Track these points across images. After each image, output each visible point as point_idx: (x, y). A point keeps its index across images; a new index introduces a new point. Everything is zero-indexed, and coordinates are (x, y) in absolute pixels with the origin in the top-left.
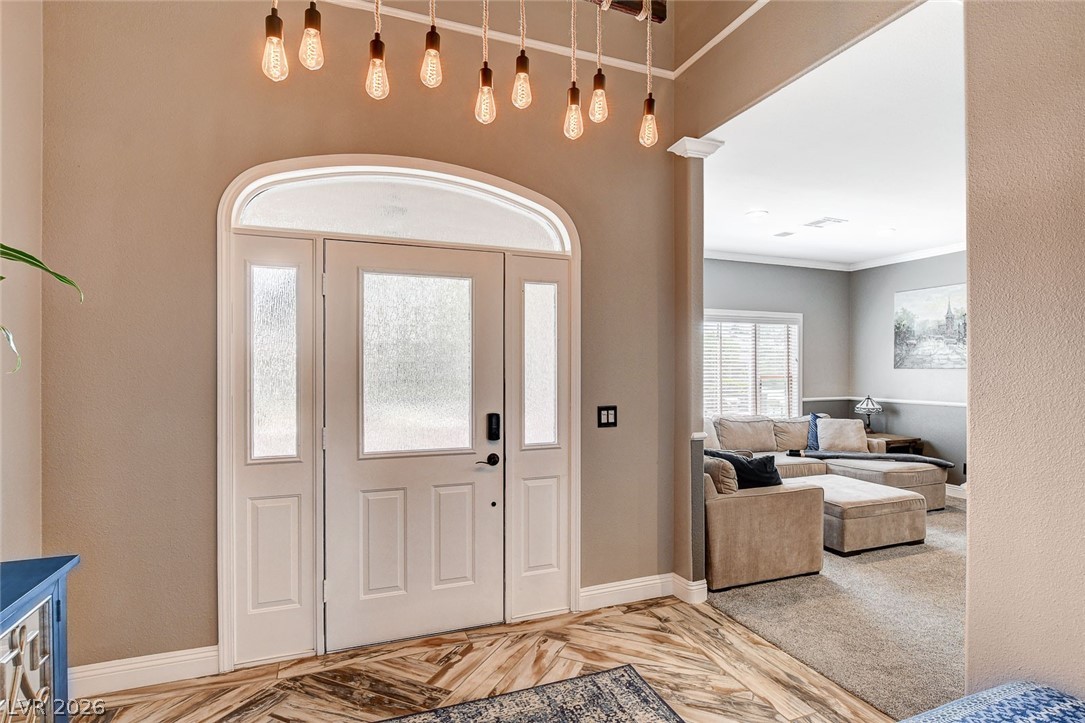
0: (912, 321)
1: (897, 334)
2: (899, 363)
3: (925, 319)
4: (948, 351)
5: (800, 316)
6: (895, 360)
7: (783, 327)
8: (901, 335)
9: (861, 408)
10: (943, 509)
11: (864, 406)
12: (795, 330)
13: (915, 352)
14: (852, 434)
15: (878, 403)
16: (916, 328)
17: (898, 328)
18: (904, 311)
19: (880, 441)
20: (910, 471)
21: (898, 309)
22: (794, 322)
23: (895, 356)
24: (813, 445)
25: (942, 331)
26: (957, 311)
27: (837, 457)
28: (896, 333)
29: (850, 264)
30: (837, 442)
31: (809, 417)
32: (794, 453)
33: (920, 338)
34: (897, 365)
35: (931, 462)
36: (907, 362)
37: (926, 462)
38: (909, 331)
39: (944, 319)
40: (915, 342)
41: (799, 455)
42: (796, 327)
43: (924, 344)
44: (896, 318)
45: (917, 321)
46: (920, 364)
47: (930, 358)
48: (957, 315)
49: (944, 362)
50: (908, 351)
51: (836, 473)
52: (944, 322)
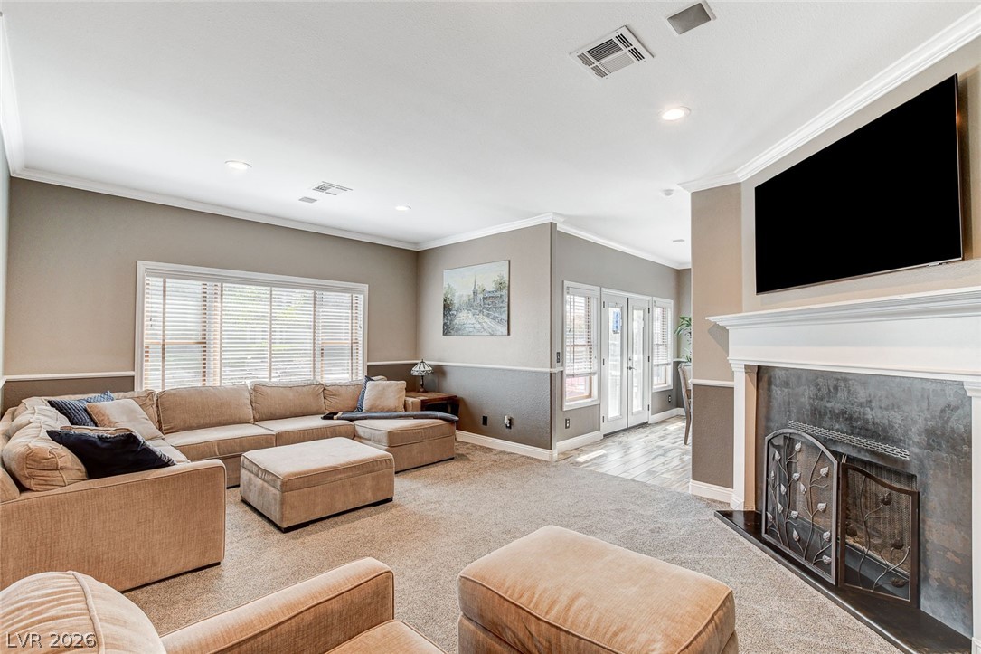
0: (453, 295)
1: (445, 306)
2: (447, 330)
3: (461, 293)
4: (474, 321)
5: (366, 287)
6: (444, 328)
7: (347, 296)
8: (447, 308)
9: (414, 370)
10: (453, 458)
11: (417, 369)
12: (361, 299)
13: (455, 322)
14: (392, 395)
15: (430, 366)
16: (456, 301)
17: (446, 301)
18: (449, 286)
19: (415, 400)
20: (417, 427)
21: (445, 285)
22: (360, 291)
23: (444, 325)
24: (354, 407)
25: (470, 304)
26: (480, 287)
29: (416, 244)
30: (378, 403)
31: (364, 380)
32: (329, 416)
33: (458, 310)
34: (445, 334)
35: (440, 418)
36: (450, 330)
37: (436, 418)
38: (452, 303)
39: (472, 293)
40: (455, 313)
41: (332, 418)
42: (362, 296)
43: (460, 314)
44: (444, 292)
45: (457, 295)
46: (458, 332)
47: (463, 327)
48: (479, 290)
49: (471, 330)
50: (451, 321)
51: (362, 434)
52: (472, 296)
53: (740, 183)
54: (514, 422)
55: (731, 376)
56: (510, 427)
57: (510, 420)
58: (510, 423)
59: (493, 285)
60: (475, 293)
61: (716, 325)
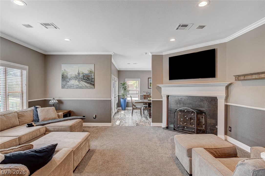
0: (67, 73)
2: (63, 87)
3: (71, 73)
4: (78, 84)
5: (27, 67)
6: (62, 86)
8: (64, 78)
9: (51, 102)
11: (53, 101)
13: (68, 84)
14: (52, 113)
15: (57, 100)
16: (69, 76)
17: (63, 76)
18: (65, 70)
19: (61, 114)
21: (63, 69)
22: (25, 69)
23: (62, 84)
24: (36, 120)
25: (76, 78)
26: (81, 72)
27: (49, 123)
28: (62, 77)
29: (46, 51)
30: (47, 117)
31: (33, 108)
32: (30, 125)
33: (70, 79)
36: (66, 87)
38: (67, 77)
39: (77, 74)
40: (68, 80)
41: (33, 126)
43: (72, 81)
44: (62, 72)
45: (69, 74)
46: (70, 87)
47: (73, 85)
48: (81, 73)
50: (66, 83)
51: (50, 130)
52: (77, 75)
53: (163, 55)
54: (97, 116)
55: (162, 98)
56: (95, 118)
57: (95, 116)
58: (95, 117)
59: (87, 72)
60: (79, 74)
61: (158, 86)
